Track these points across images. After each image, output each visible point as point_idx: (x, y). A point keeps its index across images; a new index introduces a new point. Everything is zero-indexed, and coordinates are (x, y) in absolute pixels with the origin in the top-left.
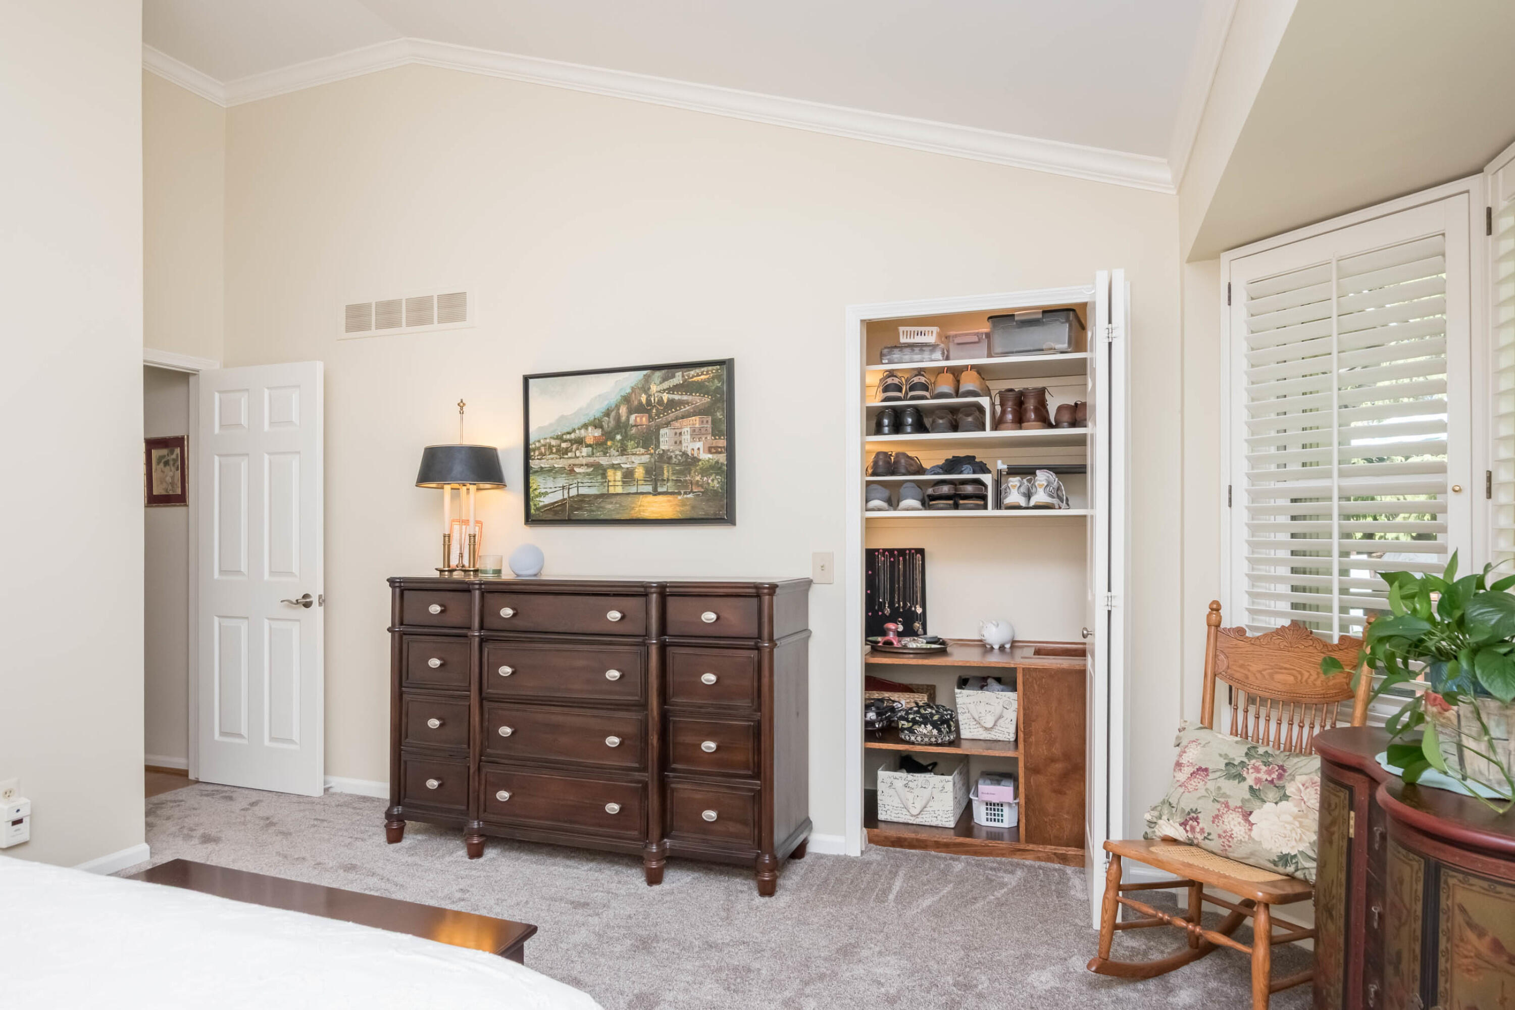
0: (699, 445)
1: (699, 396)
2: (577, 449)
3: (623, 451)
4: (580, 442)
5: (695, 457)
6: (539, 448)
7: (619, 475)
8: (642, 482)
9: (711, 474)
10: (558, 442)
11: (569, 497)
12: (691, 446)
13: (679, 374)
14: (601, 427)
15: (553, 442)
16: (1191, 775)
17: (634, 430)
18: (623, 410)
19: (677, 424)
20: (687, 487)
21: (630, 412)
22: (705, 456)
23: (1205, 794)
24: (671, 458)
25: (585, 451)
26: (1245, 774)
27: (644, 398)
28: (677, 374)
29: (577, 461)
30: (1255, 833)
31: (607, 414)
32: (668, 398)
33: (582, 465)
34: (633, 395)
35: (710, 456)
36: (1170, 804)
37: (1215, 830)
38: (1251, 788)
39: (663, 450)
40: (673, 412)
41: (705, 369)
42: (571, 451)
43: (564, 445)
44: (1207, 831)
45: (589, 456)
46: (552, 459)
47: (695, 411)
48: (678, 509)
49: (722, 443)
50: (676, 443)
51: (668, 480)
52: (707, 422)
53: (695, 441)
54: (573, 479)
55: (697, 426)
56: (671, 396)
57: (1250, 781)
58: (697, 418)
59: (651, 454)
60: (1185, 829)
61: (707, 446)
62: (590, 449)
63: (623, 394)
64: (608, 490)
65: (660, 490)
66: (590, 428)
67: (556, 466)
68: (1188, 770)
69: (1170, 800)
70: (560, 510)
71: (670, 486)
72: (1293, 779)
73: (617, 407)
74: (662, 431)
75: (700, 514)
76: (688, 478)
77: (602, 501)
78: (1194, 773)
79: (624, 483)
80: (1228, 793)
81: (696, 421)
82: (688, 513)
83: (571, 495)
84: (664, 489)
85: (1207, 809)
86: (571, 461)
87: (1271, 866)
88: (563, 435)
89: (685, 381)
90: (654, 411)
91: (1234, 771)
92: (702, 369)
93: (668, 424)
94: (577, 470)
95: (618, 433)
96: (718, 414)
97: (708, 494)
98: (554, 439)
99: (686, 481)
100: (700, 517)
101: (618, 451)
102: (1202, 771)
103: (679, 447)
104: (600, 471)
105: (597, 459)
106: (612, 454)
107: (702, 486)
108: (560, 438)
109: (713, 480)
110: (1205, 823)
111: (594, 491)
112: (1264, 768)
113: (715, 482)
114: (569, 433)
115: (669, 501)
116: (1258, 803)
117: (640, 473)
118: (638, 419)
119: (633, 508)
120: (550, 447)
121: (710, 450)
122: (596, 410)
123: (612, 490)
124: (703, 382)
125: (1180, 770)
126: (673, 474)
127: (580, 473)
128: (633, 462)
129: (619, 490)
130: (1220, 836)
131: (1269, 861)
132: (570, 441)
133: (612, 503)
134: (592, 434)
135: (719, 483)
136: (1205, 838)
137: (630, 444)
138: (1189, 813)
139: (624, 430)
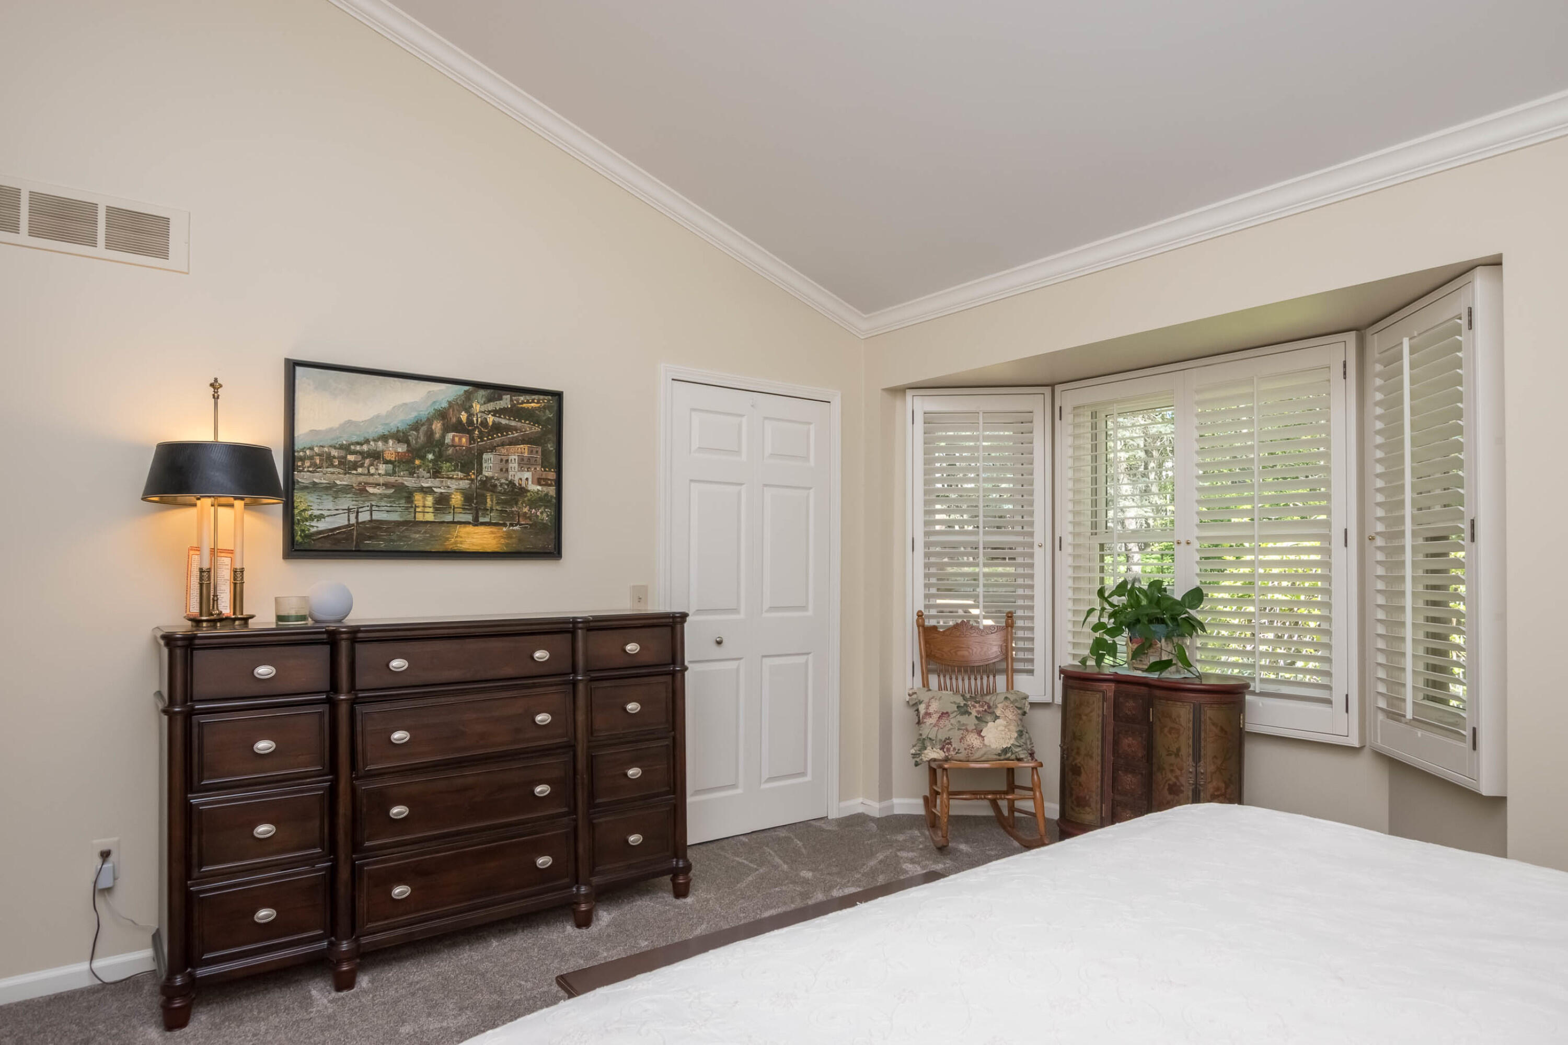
0: (528, 475)
1: (529, 424)
2: (372, 464)
3: (436, 474)
4: (376, 456)
5: (524, 488)
6: (311, 458)
7: (430, 500)
8: (460, 510)
9: (541, 506)
10: (342, 453)
11: (357, 522)
12: (519, 475)
13: (506, 398)
14: (407, 442)
15: (334, 453)
16: (939, 718)
17: (450, 451)
18: (437, 426)
19: (503, 450)
20: (513, 518)
21: (446, 429)
22: (534, 488)
23: (952, 727)
24: (495, 486)
25: (382, 468)
26: (970, 711)
27: (464, 416)
28: (504, 397)
29: (371, 480)
30: (986, 742)
31: (416, 426)
32: (494, 421)
33: (379, 485)
34: (451, 410)
35: (539, 488)
36: (930, 739)
37: (962, 747)
38: (976, 717)
39: (486, 477)
40: (499, 437)
41: (536, 397)
42: (362, 466)
43: (351, 458)
44: (957, 748)
45: (387, 474)
46: (333, 473)
47: (524, 440)
48: (503, 541)
49: (552, 475)
50: (501, 470)
51: (492, 510)
52: (537, 452)
53: (523, 471)
54: (364, 501)
55: (526, 455)
56: (497, 419)
57: (974, 713)
58: (526, 446)
59: (472, 480)
60: (944, 751)
61: (537, 477)
62: (390, 466)
63: (437, 407)
64: (415, 517)
65: (481, 520)
66: (391, 442)
67: (338, 482)
68: (936, 716)
69: (929, 736)
70: (344, 539)
71: (494, 516)
72: (996, 707)
73: (430, 421)
74: (485, 456)
75: (529, 547)
76: (515, 509)
77: (407, 530)
78: (940, 716)
79: (437, 510)
80: (965, 722)
81: (524, 449)
82: (514, 546)
83: (360, 520)
84: (487, 520)
85: (955, 735)
86: (361, 479)
87: (998, 757)
88: (350, 445)
89: (513, 405)
90: (477, 432)
91: (963, 710)
92: (533, 397)
93: (492, 449)
94: (371, 490)
95: (429, 452)
96: (549, 446)
97: (536, 527)
98: (335, 448)
99: (512, 512)
100: (528, 550)
101: (429, 472)
102: (944, 715)
103: (506, 475)
104: (406, 495)
105: (400, 480)
106: (421, 475)
107: (530, 518)
108: (346, 448)
109: (542, 513)
110: (955, 744)
111: (395, 517)
112: (977, 705)
113: (544, 515)
114: (361, 444)
115: (492, 533)
116: (984, 724)
117: (457, 499)
118: (457, 439)
119: (447, 539)
120: (330, 458)
121: (539, 482)
122: (401, 421)
123: (420, 517)
124: (533, 409)
125: (931, 717)
126: (498, 503)
127: (373, 494)
128: (449, 487)
129: (430, 517)
130: (965, 749)
131: (996, 755)
132: (361, 453)
133: (419, 532)
134: (393, 449)
135: (548, 516)
136: (957, 753)
137: (446, 466)
138: (945, 741)
139: (437, 450)
